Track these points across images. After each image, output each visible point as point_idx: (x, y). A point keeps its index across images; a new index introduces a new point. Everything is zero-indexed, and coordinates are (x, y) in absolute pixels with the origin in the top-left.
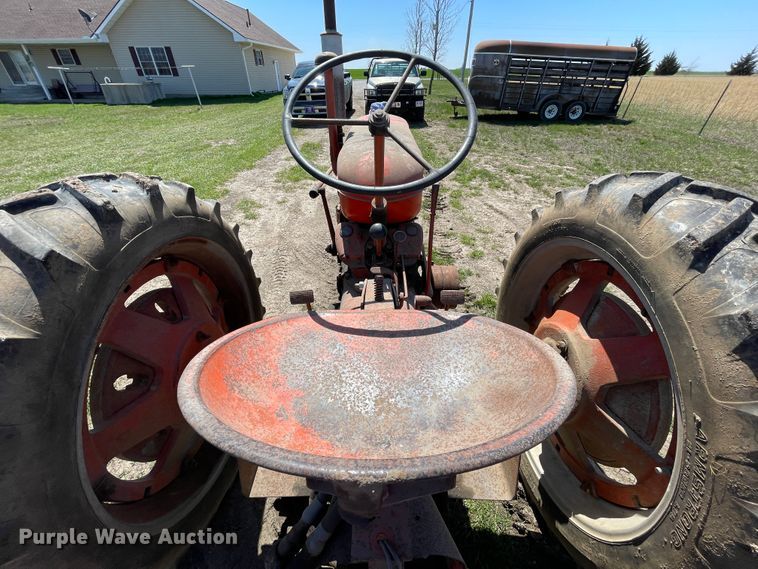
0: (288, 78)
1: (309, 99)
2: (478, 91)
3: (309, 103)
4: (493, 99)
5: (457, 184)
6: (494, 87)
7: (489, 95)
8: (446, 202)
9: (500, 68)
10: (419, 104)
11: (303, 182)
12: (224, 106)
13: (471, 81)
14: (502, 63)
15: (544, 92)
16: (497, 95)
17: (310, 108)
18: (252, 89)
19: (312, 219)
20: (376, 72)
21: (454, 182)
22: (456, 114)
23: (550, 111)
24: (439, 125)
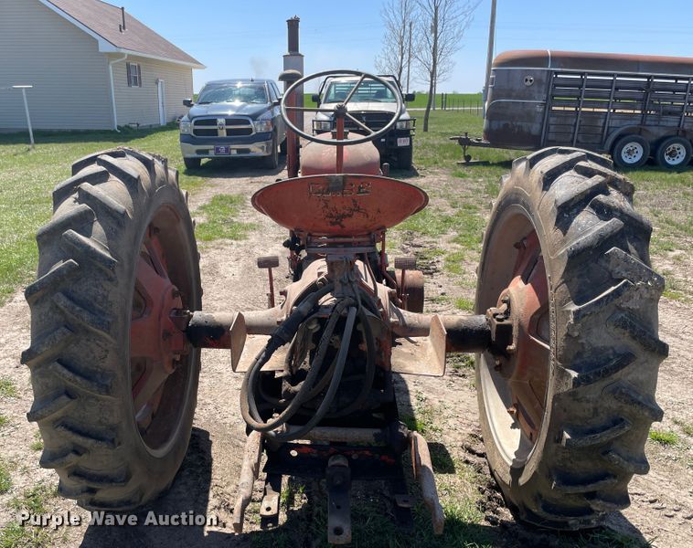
0: (188, 104)
1: (223, 134)
2: (502, 123)
3: (223, 140)
4: (529, 133)
5: (458, 246)
6: (529, 117)
7: (520, 127)
8: (439, 266)
9: (535, 88)
10: (402, 142)
11: (220, 241)
12: (71, 145)
13: (490, 107)
14: (539, 82)
15: (613, 123)
16: (535, 129)
17: (223, 148)
18: (117, 122)
19: (237, 283)
20: (332, 96)
21: (455, 245)
22: (468, 158)
23: (629, 152)
24: (436, 174)
